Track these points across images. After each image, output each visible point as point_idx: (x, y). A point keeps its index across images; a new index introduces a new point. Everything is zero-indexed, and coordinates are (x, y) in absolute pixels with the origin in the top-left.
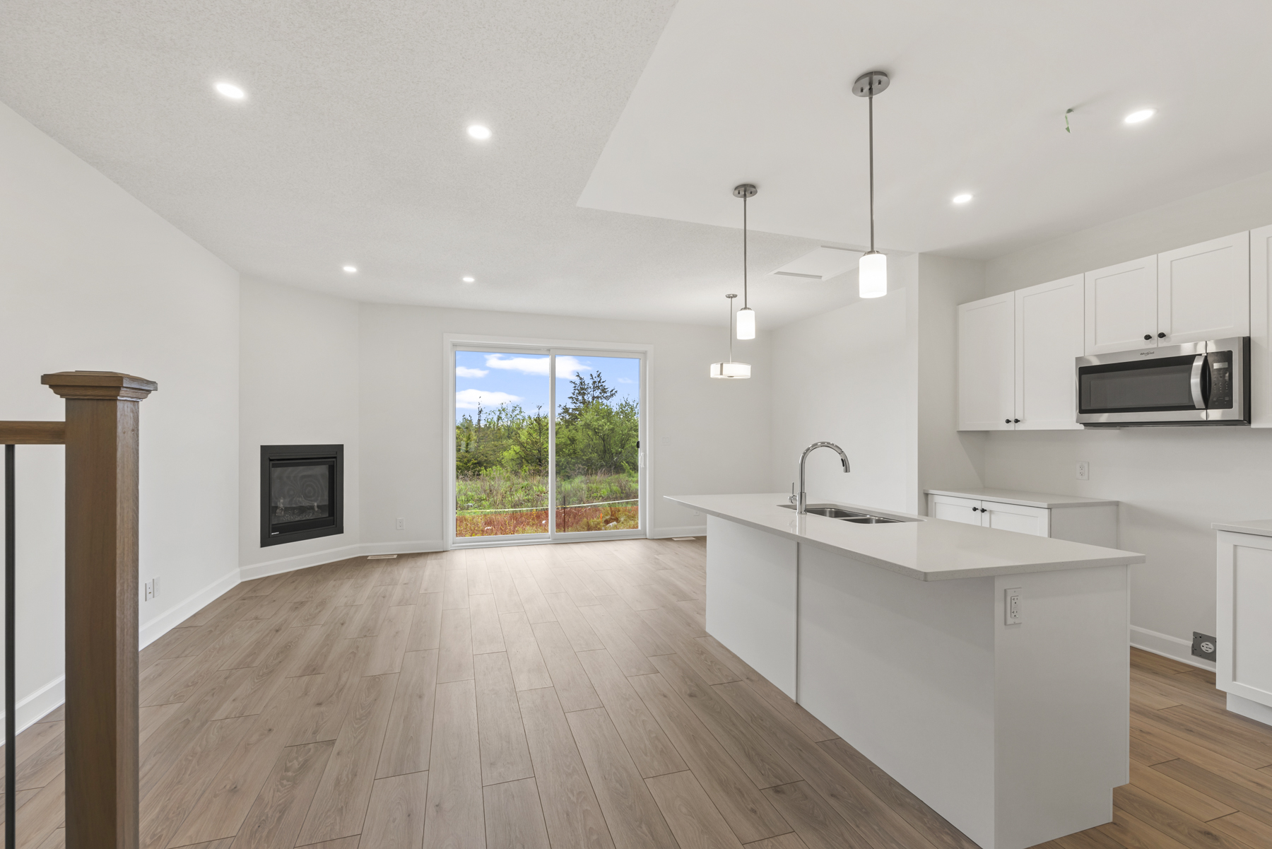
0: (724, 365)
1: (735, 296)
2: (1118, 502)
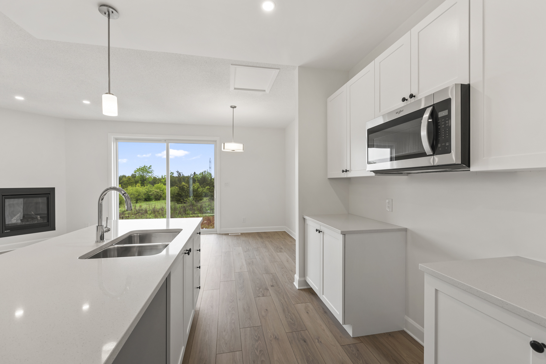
0: (225, 144)
1: (235, 107)
2: (406, 229)
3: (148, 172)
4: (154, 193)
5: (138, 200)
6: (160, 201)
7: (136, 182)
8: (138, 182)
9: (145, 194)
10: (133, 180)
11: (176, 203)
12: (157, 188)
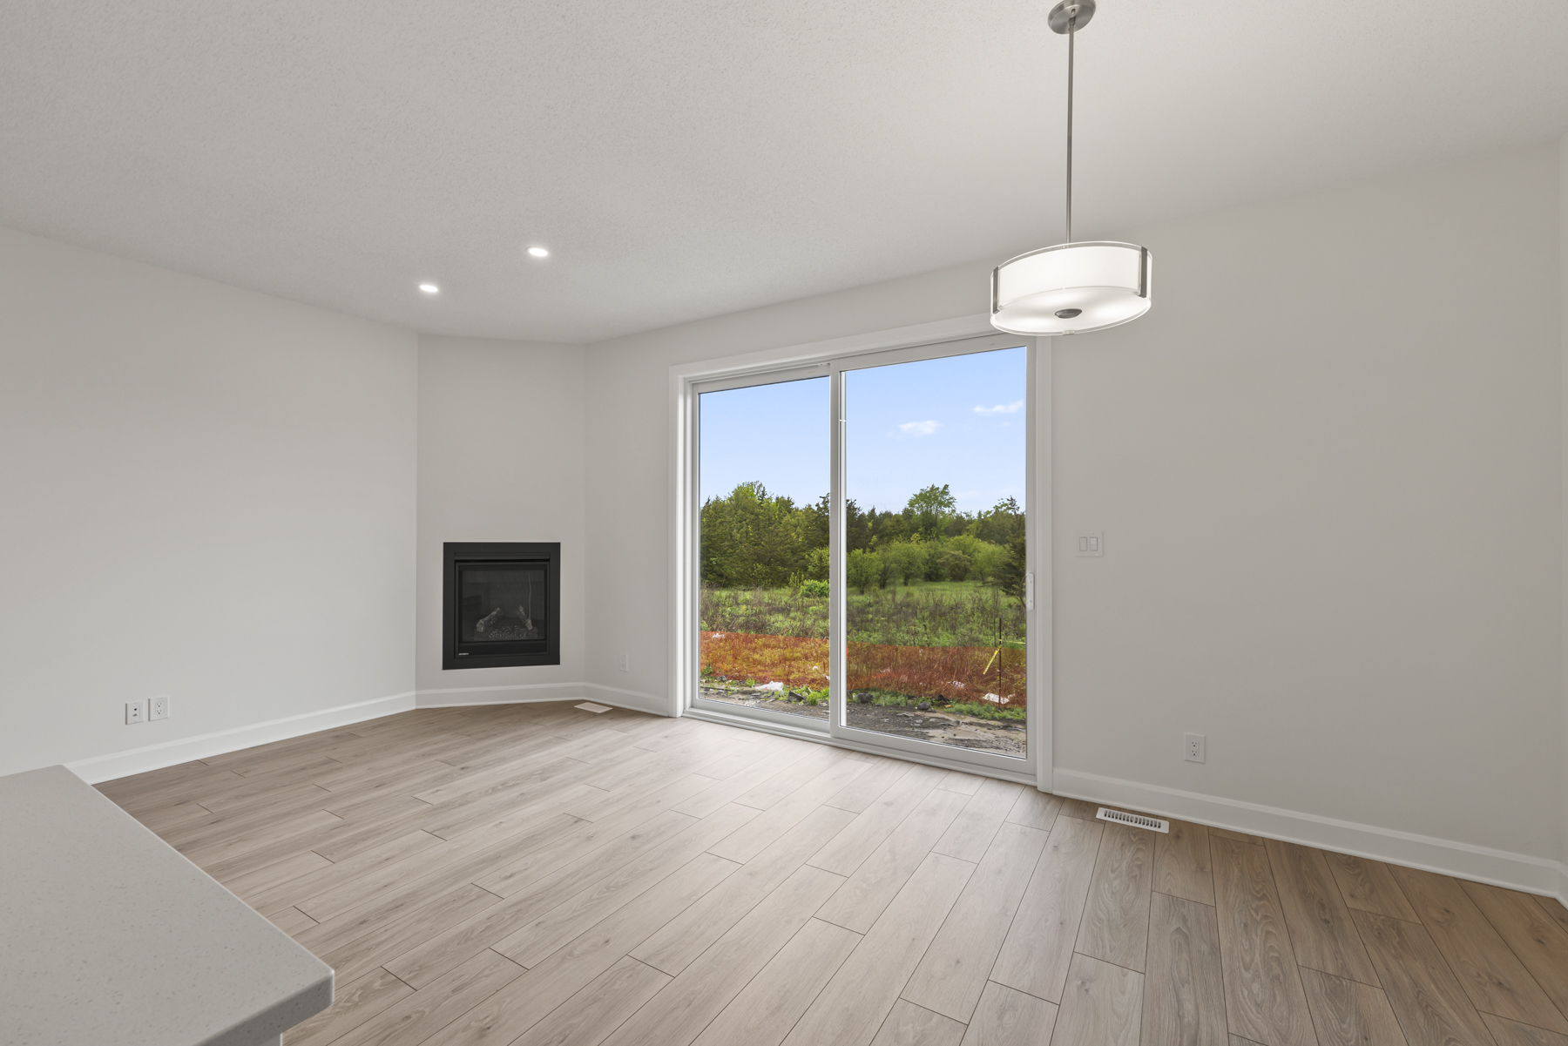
3: (941, 504)
4: (947, 559)
5: (908, 578)
6: (963, 584)
7: (914, 530)
8: (917, 529)
9: (926, 562)
10: (906, 525)
11: (1001, 593)
12: (959, 546)
